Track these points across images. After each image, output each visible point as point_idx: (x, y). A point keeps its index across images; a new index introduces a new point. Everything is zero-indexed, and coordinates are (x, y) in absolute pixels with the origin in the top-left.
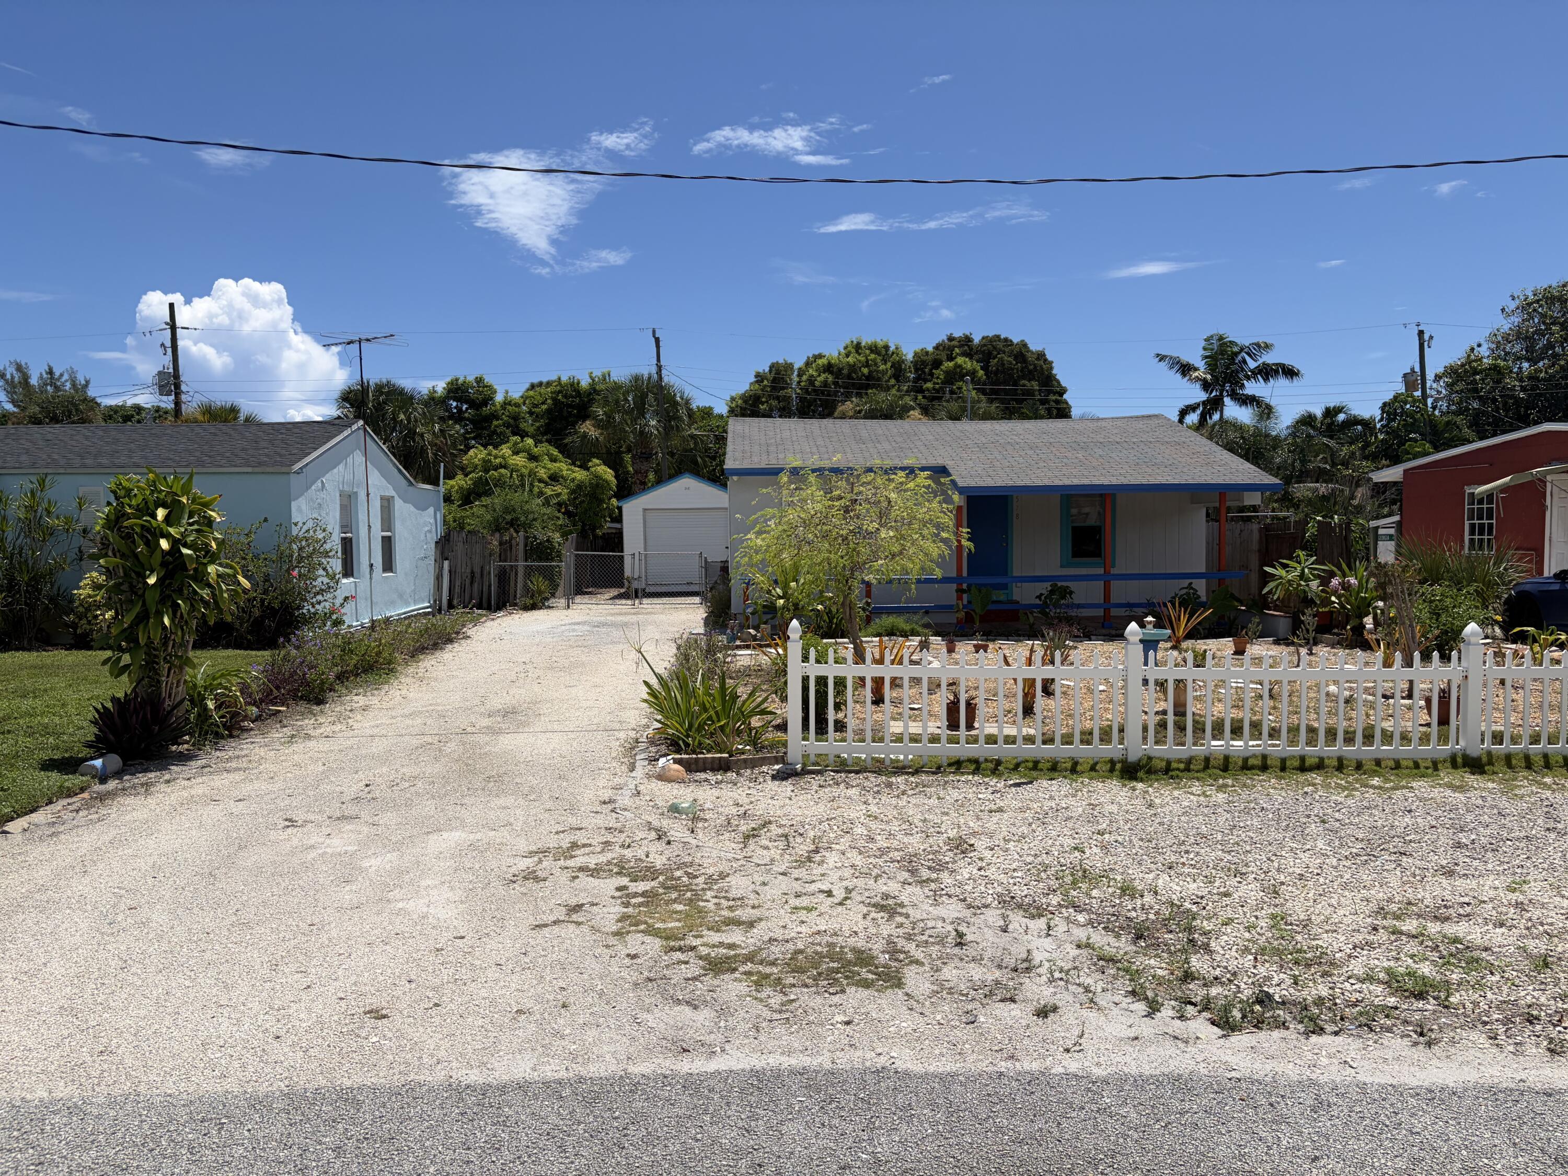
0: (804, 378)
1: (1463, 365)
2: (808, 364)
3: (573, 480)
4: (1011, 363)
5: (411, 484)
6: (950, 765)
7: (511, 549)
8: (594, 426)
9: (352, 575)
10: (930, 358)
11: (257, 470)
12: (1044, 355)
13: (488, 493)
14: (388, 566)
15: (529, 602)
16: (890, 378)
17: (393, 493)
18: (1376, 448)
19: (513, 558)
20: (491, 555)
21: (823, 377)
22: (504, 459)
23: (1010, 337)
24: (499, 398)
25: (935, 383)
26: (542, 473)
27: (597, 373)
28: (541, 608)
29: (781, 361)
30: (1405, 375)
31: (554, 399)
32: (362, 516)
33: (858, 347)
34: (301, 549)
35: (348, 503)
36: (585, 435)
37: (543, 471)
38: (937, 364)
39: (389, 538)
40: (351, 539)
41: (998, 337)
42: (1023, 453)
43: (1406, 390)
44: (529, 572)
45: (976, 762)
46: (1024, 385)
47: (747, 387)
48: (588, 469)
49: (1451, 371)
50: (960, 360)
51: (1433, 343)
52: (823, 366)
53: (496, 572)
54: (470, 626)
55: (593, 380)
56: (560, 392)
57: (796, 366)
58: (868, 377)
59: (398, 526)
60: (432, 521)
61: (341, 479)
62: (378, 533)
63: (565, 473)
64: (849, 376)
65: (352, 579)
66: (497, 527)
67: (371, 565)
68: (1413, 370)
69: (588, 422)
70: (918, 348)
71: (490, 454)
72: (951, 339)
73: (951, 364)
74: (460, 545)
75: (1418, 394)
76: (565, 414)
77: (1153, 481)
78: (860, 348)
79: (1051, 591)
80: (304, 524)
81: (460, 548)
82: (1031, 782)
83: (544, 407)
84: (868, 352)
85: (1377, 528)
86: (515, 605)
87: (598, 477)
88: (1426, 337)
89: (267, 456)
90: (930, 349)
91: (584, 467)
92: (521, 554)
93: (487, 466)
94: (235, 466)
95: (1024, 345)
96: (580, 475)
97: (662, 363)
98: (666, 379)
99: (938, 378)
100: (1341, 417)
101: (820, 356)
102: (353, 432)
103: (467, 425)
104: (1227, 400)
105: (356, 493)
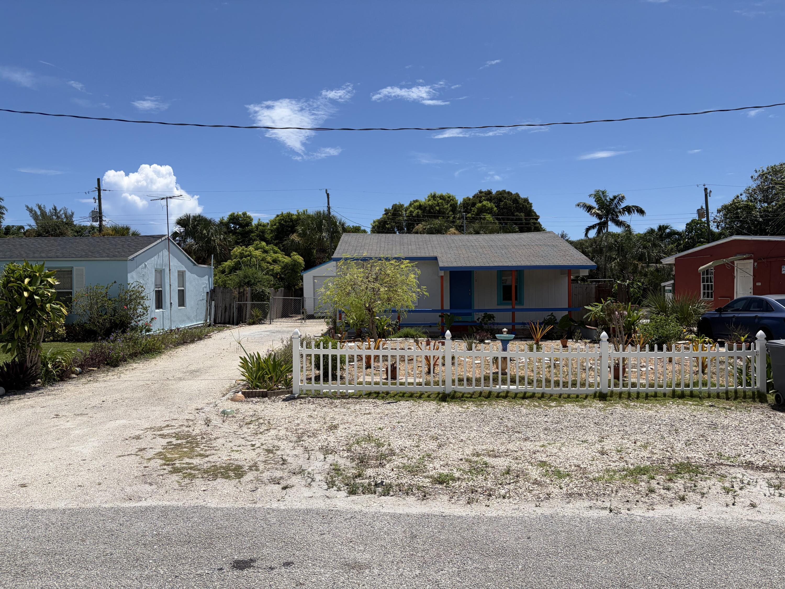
0: (408, 212)
1: (731, 205)
2: (411, 205)
3: (283, 262)
4: (510, 204)
5: (195, 265)
6: (366, 395)
7: (244, 295)
8: (298, 236)
9: (162, 308)
10: (471, 201)
11: (112, 259)
12: (528, 200)
13: (240, 269)
14: (182, 302)
15: (251, 321)
16: (450, 211)
17: (185, 269)
18: (683, 246)
19: (245, 299)
20: (234, 298)
21: (416, 211)
22: (250, 252)
23: (511, 191)
24: (254, 223)
25: (472, 214)
26: (269, 259)
27: (301, 211)
28: (258, 324)
29: (398, 204)
30: (698, 210)
31: (279, 223)
32: (167, 280)
33: (434, 197)
34: (130, 296)
35: (160, 273)
36: (293, 241)
37: (270, 258)
38: (474, 204)
39: (183, 290)
40: (161, 291)
41: (504, 191)
42: (476, 251)
43: (699, 217)
44: (253, 306)
45: (378, 393)
46: (517, 215)
47: (381, 217)
48: (290, 257)
49: (725, 208)
50: (485, 203)
51: (712, 194)
52: (417, 206)
53: (237, 307)
54: (216, 332)
55: (299, 214)
56: (283, 219)
57: (405, 206)
58: (439, 212)
59: (187, 285)
60: (207, 282)
61: (156, 263)
62: (176, 288)
63: (280, 259)
64: (430, 212)
65: (161, 310)
66: (240, 285)
67: (171, 303)
68: (702, 207)
69: (295, 234)
70: (465, 197)
71: (243, 250)
72: (481, 192)
73: (480, 205)
74: (220, 294)
75: (704, 220)
76: (285, 230)
77: (533, 264)
78: (436, 197)
79: (484, 317)
80: (132, 284)
81: (220, 295)
82: (396, 402)
83: (275, 227)
84: (438, 199)
85: (665, 286)
86: (245, 322)
87: (295, 261)
88: (708, 191)
89: (118, 252)
90: (471, 197)
91: (289, 255)
92: (249, 298)
93: (242, 256)
94: (102, 257)
95: (517, 195)
96: (287, 260)
97: (330, 206)
98: (332, 213)
99: (474, 211)
100: (668, 231)
101: (417, 201)
102: (162, 241)
103: (238, 236)
104: (610, 223)
105: (164, 269)
